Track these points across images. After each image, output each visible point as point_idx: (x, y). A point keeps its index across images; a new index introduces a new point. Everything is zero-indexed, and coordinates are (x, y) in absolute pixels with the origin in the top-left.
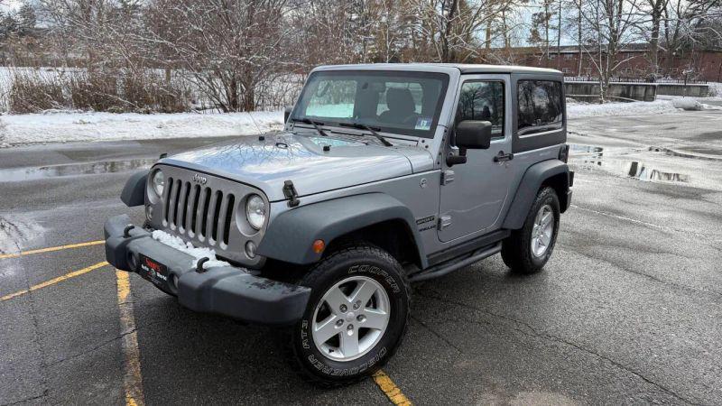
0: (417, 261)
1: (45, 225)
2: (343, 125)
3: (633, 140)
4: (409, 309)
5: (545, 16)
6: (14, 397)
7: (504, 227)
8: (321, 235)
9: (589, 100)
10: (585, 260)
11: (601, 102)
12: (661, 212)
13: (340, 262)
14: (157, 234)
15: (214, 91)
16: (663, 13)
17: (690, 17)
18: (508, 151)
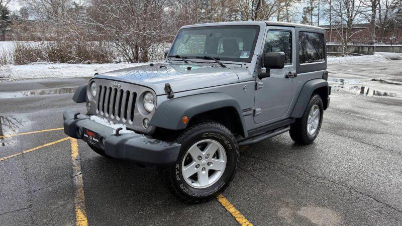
0: (243, 134)
1: (32, 120)
2: (198, 58)
3: (363, 76)
4: (238, 159)
5: (310, 8)
6: (12, 208)
7: (291, 117)
8: (187, 113)
9: (336, 55)
10: (338, 137)
11: (343, 56)
12: (380, 112)
13: (198, 130)
14: (93, 117)
15: (126, 51)
16: (378, 6)
17: (394, 8)
18: (294, 72)
